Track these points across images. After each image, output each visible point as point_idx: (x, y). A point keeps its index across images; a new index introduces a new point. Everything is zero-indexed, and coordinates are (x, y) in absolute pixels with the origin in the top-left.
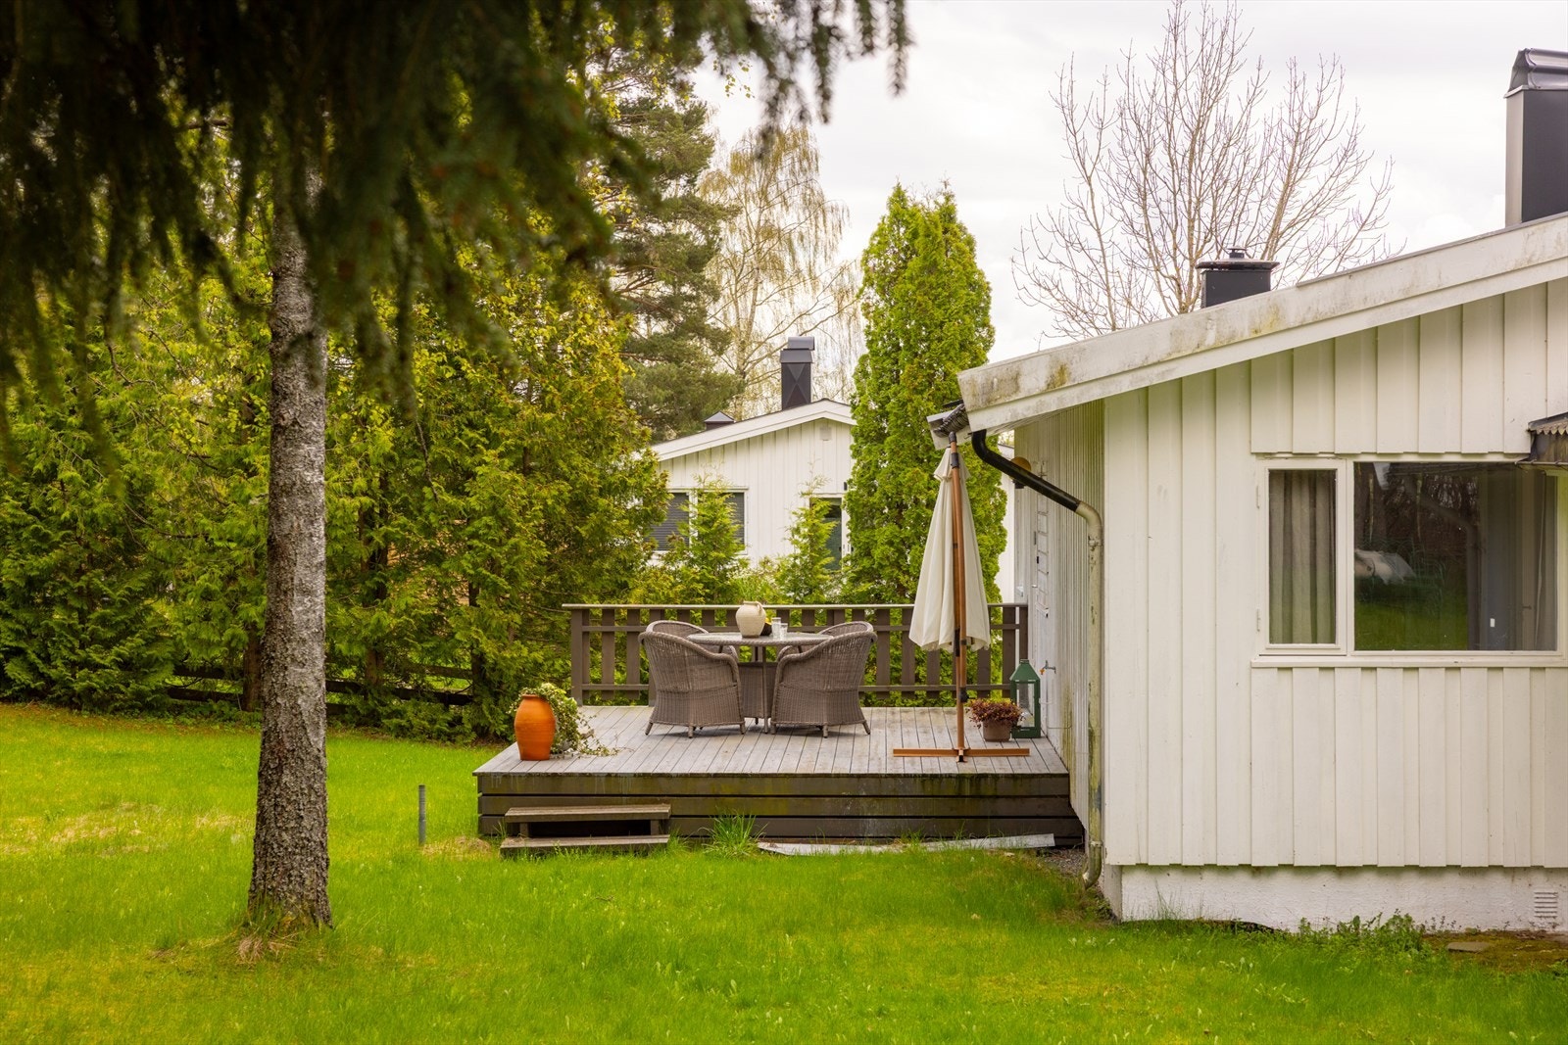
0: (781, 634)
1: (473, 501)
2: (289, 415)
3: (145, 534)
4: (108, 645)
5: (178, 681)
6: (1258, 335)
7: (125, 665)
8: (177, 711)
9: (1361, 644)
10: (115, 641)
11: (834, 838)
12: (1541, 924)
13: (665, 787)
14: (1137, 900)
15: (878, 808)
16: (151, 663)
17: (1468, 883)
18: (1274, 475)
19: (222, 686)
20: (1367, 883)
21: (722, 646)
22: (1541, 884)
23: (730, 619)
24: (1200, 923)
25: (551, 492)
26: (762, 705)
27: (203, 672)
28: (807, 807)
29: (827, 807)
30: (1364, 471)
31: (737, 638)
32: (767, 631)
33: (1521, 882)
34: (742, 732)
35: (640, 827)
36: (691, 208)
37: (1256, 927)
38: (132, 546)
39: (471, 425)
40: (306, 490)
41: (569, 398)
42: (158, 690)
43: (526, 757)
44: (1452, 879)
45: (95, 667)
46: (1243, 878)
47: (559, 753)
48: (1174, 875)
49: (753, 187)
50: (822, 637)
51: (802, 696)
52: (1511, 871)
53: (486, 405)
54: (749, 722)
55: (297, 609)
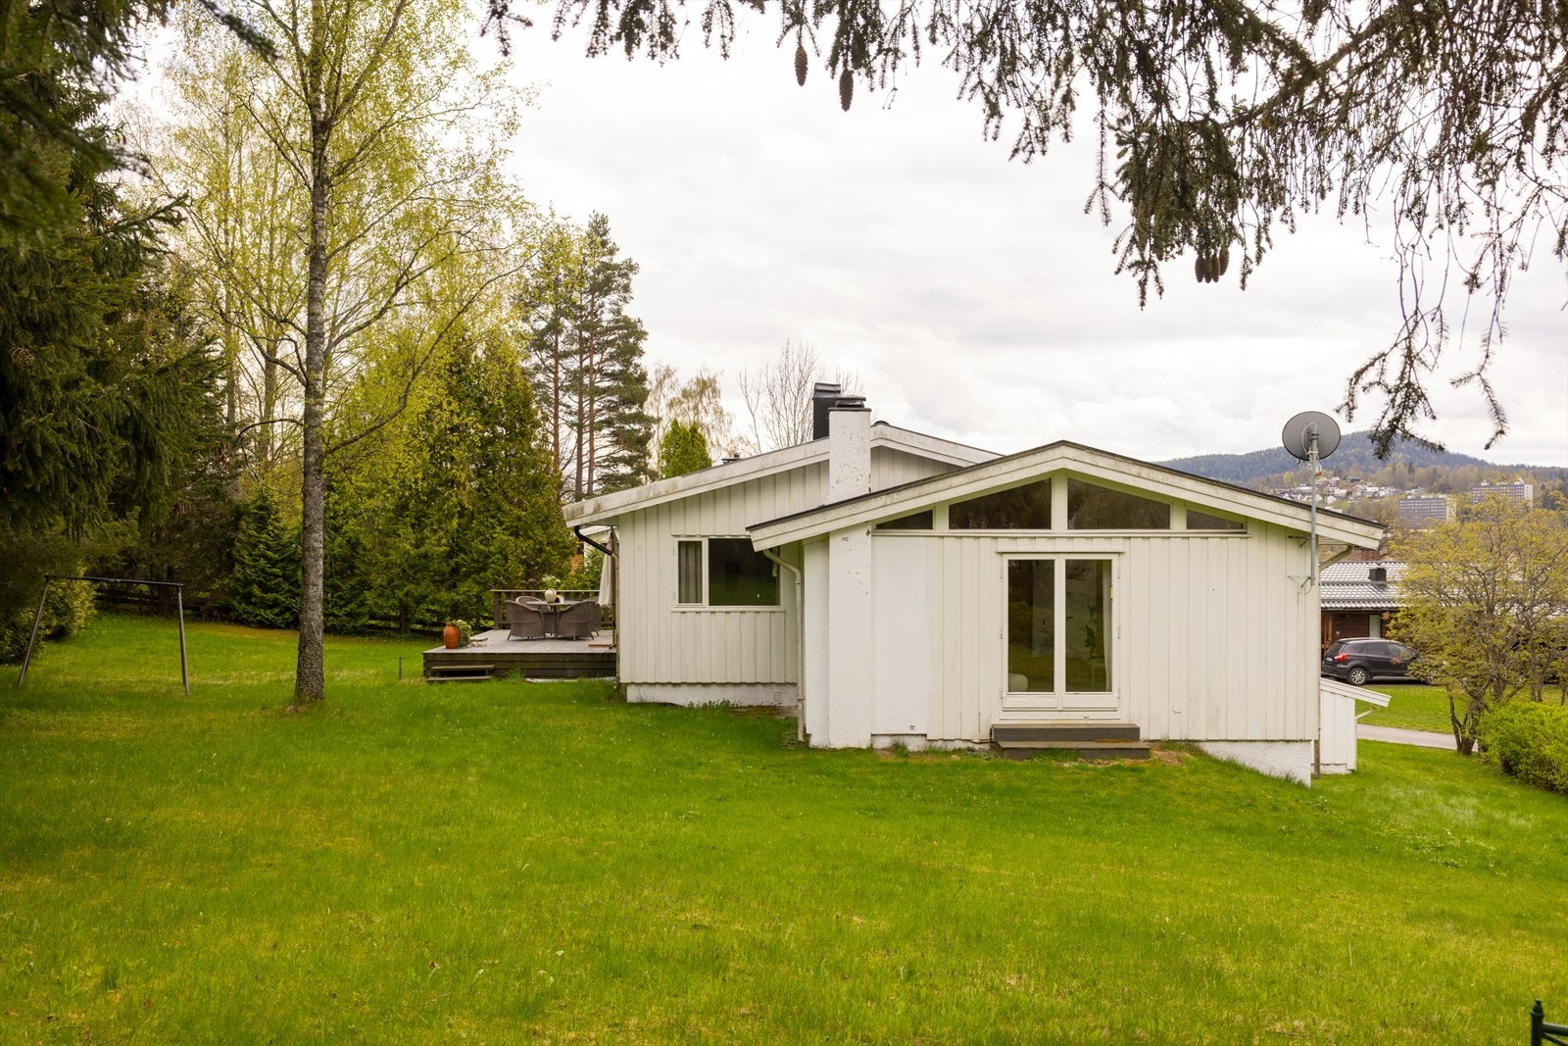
0: (562, 601)
1: (492, 548)
2: (308, 523)
3: (357, 563)
4: (341, 607)
5: (373, 622)
6: (668, 494)
7: (348, 615)
8: (372, 634)
9: (711, 603)
10: (345, 605)
11: (557, 677)
12: (775, 703)
13: (494, 658)
14: (632, 695)
15: (573, 666)
16: (360, 615)
17: (750, 688)
18: (680, 543)
19: (393, 625)
20: (713, 689)
21: (540, 606)
22: (775, 689)
23: (541, 596)
24: (653, 703)
25: (524, 544)
26: (553, 629)
27: (382, 618)
28: (546, 665)
29: (553, 665)
30: (711, 541)
31: (545, 603)
32: (557, 600)
33: (768, 688)
34: (545, 639)
35: (481, 672)
36: (639, 418)
37: (673, 705)
38: (352, 567)
39: (493, 517)
40: (315, 549)
41: (533, 506)
42: (362, 626)
43: (447, 648)
44: (744, 687)
45: (336, 616)
46: (670, 687)
47: (461, 646)
48: (646, 686)
49: (691, 405)
50: (574, 603)
51: (568, 625)
52: (764, 684)
53: (499, 509)
54: (548, 635)
55: (311, 591)
